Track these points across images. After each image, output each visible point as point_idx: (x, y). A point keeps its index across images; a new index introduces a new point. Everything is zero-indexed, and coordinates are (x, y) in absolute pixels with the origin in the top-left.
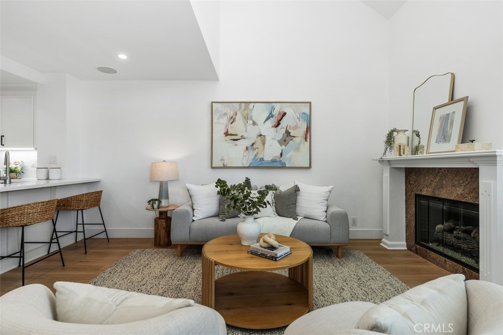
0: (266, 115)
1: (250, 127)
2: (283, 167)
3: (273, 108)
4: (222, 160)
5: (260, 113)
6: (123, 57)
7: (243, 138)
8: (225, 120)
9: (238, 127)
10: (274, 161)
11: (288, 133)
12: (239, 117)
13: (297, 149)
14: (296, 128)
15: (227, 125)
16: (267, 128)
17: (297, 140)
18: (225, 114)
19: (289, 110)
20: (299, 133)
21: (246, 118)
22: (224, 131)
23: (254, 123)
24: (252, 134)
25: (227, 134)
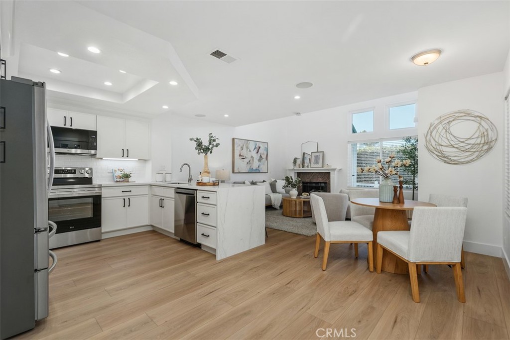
0: (254, 147)
1: (249, 152)
2: (260, 172)
3: (256, 144)
4: (238, 169)
5: (252, 146)
6: (226, 116)
7: (246, 158)
8: (239, 148)
9: (244, 153)
10: (256, 169)
11: (261, 156)
12: (244, 147)
13: (264, 164)
14: (263, 154)
15: (240, 151)
16: (254, 153)
17: (264, 159)
18: (240, 145)
19: (261, 146)
20: (264, 156)
21: (247, 148)
22: (239, 154)
23: (250, 151)
24: (249, 156)
25: (240, 155)
